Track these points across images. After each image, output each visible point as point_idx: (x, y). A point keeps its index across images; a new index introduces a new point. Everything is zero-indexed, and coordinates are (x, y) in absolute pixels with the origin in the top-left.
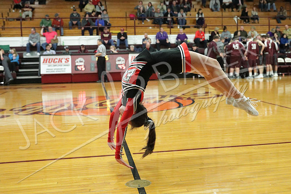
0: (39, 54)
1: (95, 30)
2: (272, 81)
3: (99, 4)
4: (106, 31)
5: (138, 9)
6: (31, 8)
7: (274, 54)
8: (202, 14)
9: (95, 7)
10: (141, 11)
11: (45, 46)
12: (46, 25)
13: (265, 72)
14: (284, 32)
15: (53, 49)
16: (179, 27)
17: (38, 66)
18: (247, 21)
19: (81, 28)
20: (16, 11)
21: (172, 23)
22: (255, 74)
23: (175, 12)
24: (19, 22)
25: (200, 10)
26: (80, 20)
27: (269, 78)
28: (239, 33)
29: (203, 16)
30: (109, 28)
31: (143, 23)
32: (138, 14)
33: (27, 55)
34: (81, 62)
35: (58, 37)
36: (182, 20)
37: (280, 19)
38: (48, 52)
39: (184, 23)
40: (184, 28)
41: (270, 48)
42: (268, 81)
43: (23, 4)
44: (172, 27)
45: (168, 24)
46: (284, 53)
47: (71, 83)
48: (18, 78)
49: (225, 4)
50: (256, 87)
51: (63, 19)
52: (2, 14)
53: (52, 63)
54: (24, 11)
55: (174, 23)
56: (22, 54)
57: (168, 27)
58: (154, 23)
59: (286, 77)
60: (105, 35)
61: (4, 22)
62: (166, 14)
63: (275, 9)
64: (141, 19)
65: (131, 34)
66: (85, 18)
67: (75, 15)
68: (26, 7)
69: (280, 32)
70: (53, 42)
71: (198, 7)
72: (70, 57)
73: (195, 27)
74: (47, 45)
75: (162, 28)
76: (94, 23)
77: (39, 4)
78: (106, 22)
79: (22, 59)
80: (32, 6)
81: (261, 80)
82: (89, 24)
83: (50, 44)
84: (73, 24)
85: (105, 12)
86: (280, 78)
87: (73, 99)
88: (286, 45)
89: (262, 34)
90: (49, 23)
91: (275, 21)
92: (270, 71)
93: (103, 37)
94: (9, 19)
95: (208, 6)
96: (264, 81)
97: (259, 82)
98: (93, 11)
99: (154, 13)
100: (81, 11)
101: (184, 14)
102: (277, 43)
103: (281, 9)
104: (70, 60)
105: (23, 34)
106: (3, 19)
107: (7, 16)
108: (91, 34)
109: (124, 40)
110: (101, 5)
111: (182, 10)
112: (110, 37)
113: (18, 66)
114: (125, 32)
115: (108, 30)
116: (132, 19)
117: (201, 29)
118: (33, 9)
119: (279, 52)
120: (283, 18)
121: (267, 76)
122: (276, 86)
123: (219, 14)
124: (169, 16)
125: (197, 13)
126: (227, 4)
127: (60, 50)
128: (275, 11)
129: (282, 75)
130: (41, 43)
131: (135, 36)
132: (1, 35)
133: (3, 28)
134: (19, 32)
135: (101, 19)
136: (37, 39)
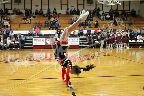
0: (32, 37)
1: (54, 28)
2: (126, 50)
3: (56, 18)
4: (58, 28)
5: (71, 20)
6: (30, 19)
7: (127, 38)
8: (97, 22)
9: (55, 19)
12: (36, 26)
13: (123, 46)
14: (132, 29)
15: (38, 35)
16: (88, 27)
17: (32, 42)
18: (116, 25)
19: (49, 27)
20: (24, 20)
22: (119, 47)
23: (86, 21)
24: (25, 25)
25: (97, 20)
26: (48, 24)
27: (125, 48)
28: (113, 30)
29: (98, 23)
30: (60, 27)
33: (28, 38)
34: (49, 40)
35: (40, 31)
36: (89, 24)
37: (130, 24)
38: (36, 36)
39: (90, 25)
40: (90, 27)
41: (126, 36)
42: (124, 50)
43: (27, 17)
44: (85, 27)
45: (84, 26)
46: (132, 38)
47: (45, 49)
48: (24, 46)
49: (107, 18)
50: (119, 52)
52: (19, 22)
53: (38, 41)
54: (27, 20)
55: (86, 25)
56: (26, 37)
57: (84, 27)
59: (132, 48)
60: (58, 30)
61: (19, 25)
63: (128, 20)
66: (50, 23)
67: (46, 22)
68: (28, 19)
69: (130, 29)
70: (38, 33)
71: (96, 19)
72: (44, 38)
73: (95, 27)
74: (36, 34)
75: (81, 28)
76: (54, 25)
77: (33, 17)
78: (59, 25)
79: (26, 39)
80: (30, 18)
81: (122, 50)
82: (52, 26)
83: (37, 34)
84: (46, 26)
85: (58, 21)
86: (130, 49)
87: (45, 55)
88: (133, 35)
89: (123, 30)
90: (36, 25)
91: (128, 25)
92: (125, 46)
93: (57, 31)
95: (100, 19)
96: (123, 50)
97: (121, 50)
98: (54, 21)
100: (49, 20)
101: (90, 22)
102: (129, 34)
103: (131, 20)
104: (44, 40)
106: (19, 23)
107: (20, 22)
108: (53, 30)
110: (57, 18)
111: (89, 20)
112: (60, 31)
113: (24, 42)
115: (59, 28)
116: (69, 24)
117: (97, 28)
118: (30, 20)
119: (129, 38)
120: (132, 24)
121: (124, 48)
122: (128, 52)
123: (105, 22)
125: (95, 21)
126: (108, 18)
127: (40, 36)
128: (128, 21)
129: (130, 47)
130: (33, 33)
132: (18, 30)
133: (19, 27)
134: (25, 28)
135: (57, 24)
136: (32, 31)
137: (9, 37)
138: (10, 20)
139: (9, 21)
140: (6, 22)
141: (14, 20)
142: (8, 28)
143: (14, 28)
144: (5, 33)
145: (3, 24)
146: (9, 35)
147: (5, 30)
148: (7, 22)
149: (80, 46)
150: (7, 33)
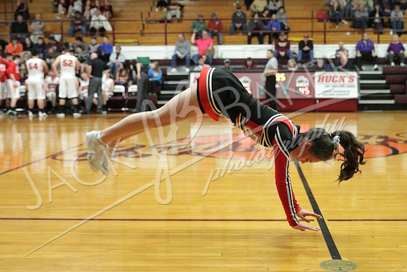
1: (267, 37)
4: (282, 38)
5: (330, 5)
6: (179, 5)
9: (268, 4)
10: (335, 9)
11: (197, 58)
12: (199, 30)
16: (391, 33)
19: (247, 34)
21: (381, 27)
23: (386, 10)
24: (163, 25)
26: (246, 22)
30: (286, 34)
31: (337, 27)
32: (330, 13)
33: (173, 71)
34: (246, 82)
35: (215, 47)
36: (397, 22)
38: (200, 67)
39: (400, 26)
40: (400, 34)
44: (381, 33)
45: (375, 28)
48: (160, 102)
51: (223, 21)
52: (142, 14)
54: (170, 10)
55: (385, 26)
56: (166, 70)
58: (354, 26)
60: (280, 44)
61: (143, 25)
62: (372, 14)
64: (335, 20)
65: (319, 43)
66: (253, 20)
67: (239, 15)
68: (173, 5)
70: (208, 54)
74: (200, 57)
75: (365, 35)
76: (265, 27)
78: (283, 26)
79: (166, 77)
82: (258, 28)
84: (236, 28)
85: (282, 10)
90: (202, 26)
93: (277, 47)
94: (149, 21)
98: (265, 9)
99: (355, 11)
100: (248, 9)
101: (400, 13)
105: (168, 41)
106: (143, 21)
107: (147, 16)
108: (261, 42)
109: (308, 51)
111: (397, 7)
112: (288, 47)
113: (160, 87)
114: (310, 39)
115: (285, 37)
116: (320, 20)
118: (182, 7)
124: (377, 15)
127: (217, 65)
131: (325, 46)
132: (139, 44)
133: (142, 34)
134: (162, 38)
135: (276, 20)
136: (186, 49)
137: (107, 68)
138: (110, 9)
139: (107, 13)
140: (98, 16)
141: (124, 9)
142: (105, 39)
143: (124, 38)
144: (94, 56)
145: (89, 25)
146: (109, 61)
147: (96, 44)
148: (102, 17)
149: (361, 102)
150: (100, 57)
